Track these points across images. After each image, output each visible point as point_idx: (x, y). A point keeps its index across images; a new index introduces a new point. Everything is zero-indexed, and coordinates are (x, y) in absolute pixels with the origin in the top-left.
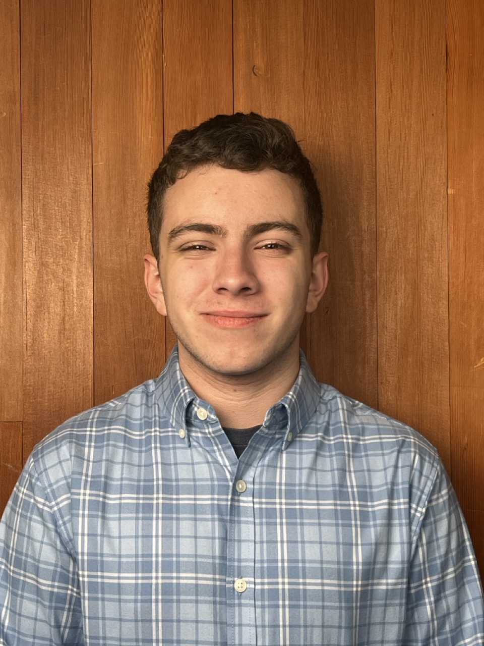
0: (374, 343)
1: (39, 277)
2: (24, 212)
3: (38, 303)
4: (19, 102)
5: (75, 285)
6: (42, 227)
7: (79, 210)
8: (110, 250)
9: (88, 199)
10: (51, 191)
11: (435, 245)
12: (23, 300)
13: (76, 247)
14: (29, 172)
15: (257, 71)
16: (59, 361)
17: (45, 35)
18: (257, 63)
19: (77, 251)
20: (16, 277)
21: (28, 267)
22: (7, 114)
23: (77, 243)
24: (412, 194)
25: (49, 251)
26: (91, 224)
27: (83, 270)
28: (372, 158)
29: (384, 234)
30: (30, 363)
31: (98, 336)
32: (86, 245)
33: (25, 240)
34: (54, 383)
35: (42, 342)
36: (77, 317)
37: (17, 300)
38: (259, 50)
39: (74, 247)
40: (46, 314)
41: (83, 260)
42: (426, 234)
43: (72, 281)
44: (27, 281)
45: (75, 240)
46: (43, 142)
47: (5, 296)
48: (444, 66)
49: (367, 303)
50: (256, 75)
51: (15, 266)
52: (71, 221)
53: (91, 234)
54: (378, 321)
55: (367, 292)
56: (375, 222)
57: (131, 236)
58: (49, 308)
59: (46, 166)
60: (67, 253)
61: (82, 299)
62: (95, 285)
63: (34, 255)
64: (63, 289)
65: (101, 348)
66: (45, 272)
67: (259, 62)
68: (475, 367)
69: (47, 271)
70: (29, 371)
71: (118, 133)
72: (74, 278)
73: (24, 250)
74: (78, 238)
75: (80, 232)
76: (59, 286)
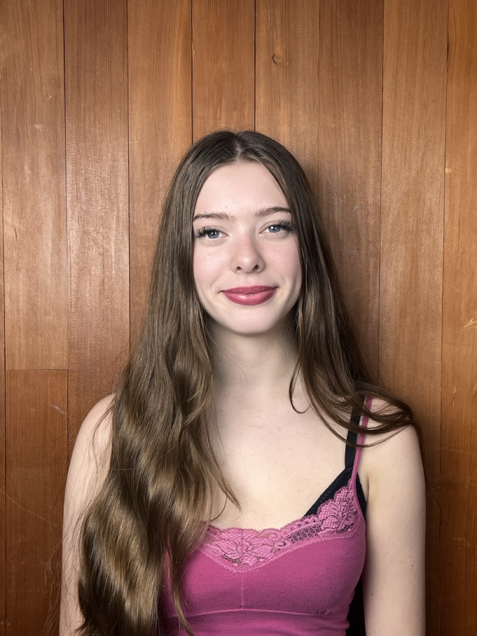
0: (376, 305)
1: (82, 244)
2: (68, 186)
3: (80, 267)
4: (63, 86)
5: (113, 251)
6: (84, 199)
7: (116, 184)
8: (144, 220)
9: (125, 174)
10: (92, 167)
11: (433, 219)
12: (68, 264)
13: (114, 217)
14: (72, 149)
15: (276, 59)
16: (99, 317)
17: (86, 24)
18: (277, 52)
19: (115, 220)
20: (61, 243)
21: (72, 234)
22: (52, 97)
23: (115, 213)
24: (413, 173)
25: (91, 220)
26: (128, 197)
27: (121, 237)
28: (378, 139)
29: (387, 208)
30: (74, 319)
31: (133, 296)
32: (123, 215)
33: (69, 211)
34: (95, 337)
35: (84, 300)
36: (115, 278)
37: (62, 264)
38: (279, 40)
40: (88, 276)
41: (121, 228)
42: (425, 208)
43: (111, 247)
44: (71, 247)
45: (113, 211)
46: (85, 122)
47: (52, 260)
48: (445, 57)
49: (371, 270)
50: (276, 63)
51: (61, 233)
52: (110, 193)
53: (127, 205)
54: (381, 285)
55: (371, 260)
56: (379, 197)
58: (90, 270)
59: (88, 144)
60: (107, 223)
61: (119, 263)
62: (131, 252)
63: (77, 223)
64: (102, 254)
65: (136, 307)
67: (279, 51)
68: (465, 327)
69: (88, 238)
70: (73, 326)
71: (151, 115)
72: (113, 244)
73: (68, 219)
74: (116, 209)
75: (118, 203)
76: (99, 251)
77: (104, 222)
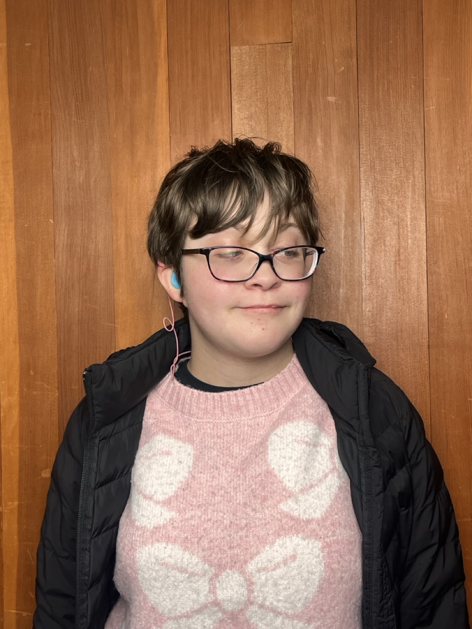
1: (376, 214)
2: (361, 156)
3: (375, 238)
4: (356, 56)
5: (409, 220)
6: (378, 168)
7: (412, 152)
8: (441, 186)
9: (420, 141)
10: (386, 136)
12: (361, 235)
13: (410, 185)
14: (366, 119)
16: (395, 288)
19: (410, 189)
20: (355, 214)
21: (366, 205)
22: (344, 69)
23: (411, 181)
25: (385, 189)
26: (423, 164)
27: (417, 206)
30: (369, 291)
31: (431, 265)
32: (419, 183)
33: (363, 181)
34: (391, 309)
35: (379, 272)
36: (411, 248)
37: (355, 235)
39: (408, 186)
40: (383, 247)
41: (416, 196)
43: (406, 216)
44: (365, 218)
45: (408, 179)
46: (378, 92)
47: (345, 232)
51: (354, 204)
52: (404, 162)
53: (423, 172)
57: (461, 172)
58: (385, 241)
59: (381, 113)
60: (402, 191)
61: (415, 232)
62: (428, 220)
63: (371, 194)
64: (397, 224)
65: (434, 277)
66: (381, 208)
69: (383, 208)
70: (368, 298)
71: (448, 79)
72: (409, 213)
73: (362, 190)
74: (411, 177)
75: (413, 171)
76: (394, 222)
77: (399, 191)
